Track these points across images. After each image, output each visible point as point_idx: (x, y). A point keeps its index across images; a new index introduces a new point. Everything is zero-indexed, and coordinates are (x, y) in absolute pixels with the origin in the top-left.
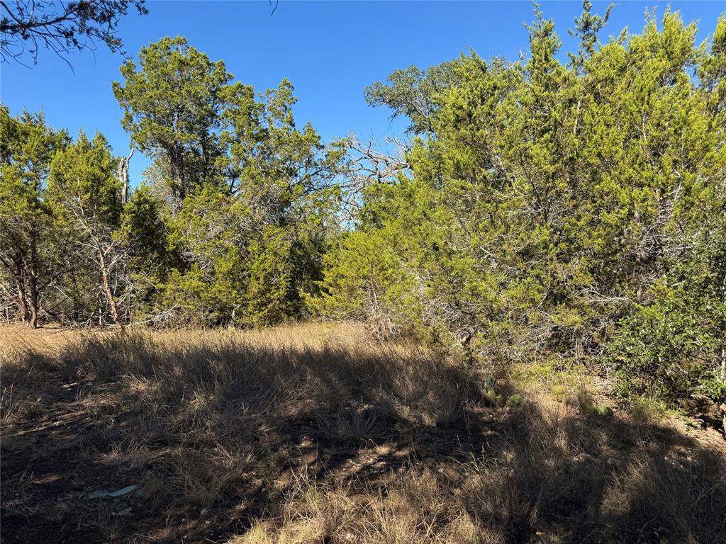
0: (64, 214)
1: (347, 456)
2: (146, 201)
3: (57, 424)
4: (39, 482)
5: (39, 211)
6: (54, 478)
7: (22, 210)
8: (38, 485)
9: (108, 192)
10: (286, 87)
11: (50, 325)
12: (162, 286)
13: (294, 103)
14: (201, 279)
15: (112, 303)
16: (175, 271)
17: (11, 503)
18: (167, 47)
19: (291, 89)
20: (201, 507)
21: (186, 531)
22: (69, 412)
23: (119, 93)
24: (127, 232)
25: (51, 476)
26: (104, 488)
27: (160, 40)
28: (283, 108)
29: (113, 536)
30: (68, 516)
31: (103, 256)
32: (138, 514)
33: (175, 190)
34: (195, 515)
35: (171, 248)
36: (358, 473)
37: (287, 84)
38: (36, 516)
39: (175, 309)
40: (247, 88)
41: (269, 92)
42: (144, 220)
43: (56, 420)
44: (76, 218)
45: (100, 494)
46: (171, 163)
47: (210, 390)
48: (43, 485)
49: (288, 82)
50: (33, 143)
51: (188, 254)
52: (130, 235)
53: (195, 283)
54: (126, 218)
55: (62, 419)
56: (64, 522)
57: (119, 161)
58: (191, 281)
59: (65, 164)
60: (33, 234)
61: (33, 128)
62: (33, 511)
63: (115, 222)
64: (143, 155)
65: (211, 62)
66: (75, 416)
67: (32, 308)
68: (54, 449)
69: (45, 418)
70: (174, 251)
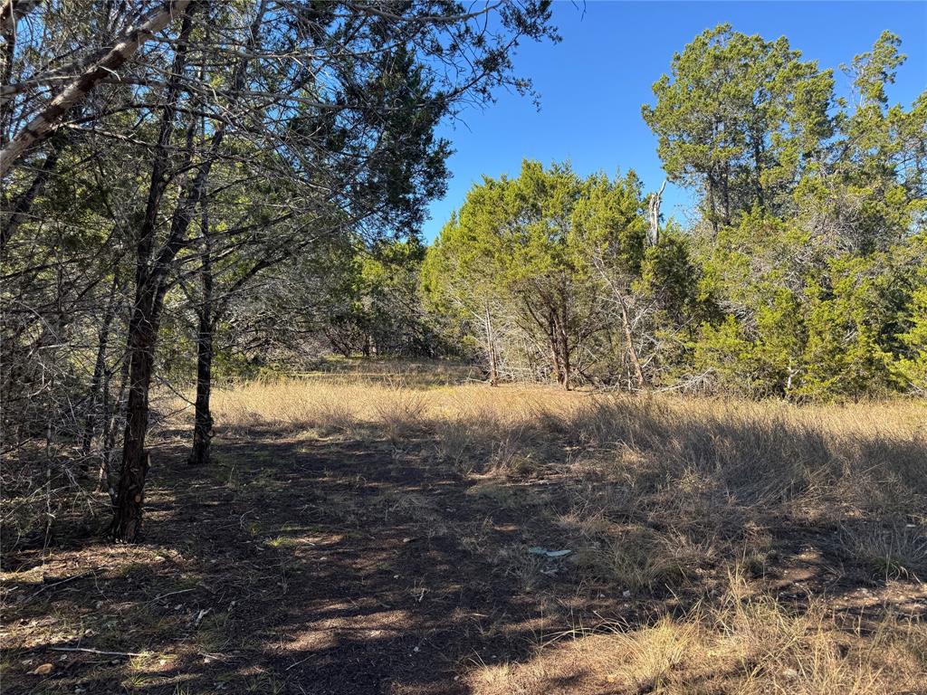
0: (584, 268)
1: (860, 583)
2: (672, 242)
3: (541, 482)
4: (498, 529)
5: (562, 267)
6: (511, 528)
7: (546, 267)
8: (496, 531)
9: (627, 237)
10: (887, 44)
11: (584, 388)
12: (691, 344)
13: (901, 64)
14: (738, 335)
15: (637, 365)
16: (706, 326)
17: (468, 540)
18: (703, 43)
19: (894, 45)
20: (625, 588)
21: (600, 607)
22: (557, 473)
23: (650, 116)
24: (648, 281)
25: (510, 526)
26: (543, 546)
27: (696, 37)
28: (882, 76)
29: (528, 589)
30: (504, 562)
31: (626, 311)
32: (561, 577)
33: (716, 224)
34: (616, 594)
35: (703, 297)
36: (866, 608)
37: (888, 39)
38: (481, 556)
39: (709, 373)
40: (806, 66)
41: (858, 60)
42: (671, 265)
43: (542, 479)
44: (598, 271)
45: (538, 550)
46: (711, 190)
47: (708, 469)
48: (500, 532)
49: (889, 35)
50: (559, 194)
51: (725, 303)
52: (653, 285)
53: (732, 341)
54: (647, 266)
55: (548, 479)
56: (497, 566)
57: (650, 198)
58: (727, 336)
59: (586, 213)
60: (562, 291)
61: (559, 180)
62: (481, 550)
63: (636, 270)
64: (675, 186)
65: (766, 43)
66: (560, 478)
67: (565, 370)
68: (524, 503)
69: (535, 474)
70: (707, 300)
